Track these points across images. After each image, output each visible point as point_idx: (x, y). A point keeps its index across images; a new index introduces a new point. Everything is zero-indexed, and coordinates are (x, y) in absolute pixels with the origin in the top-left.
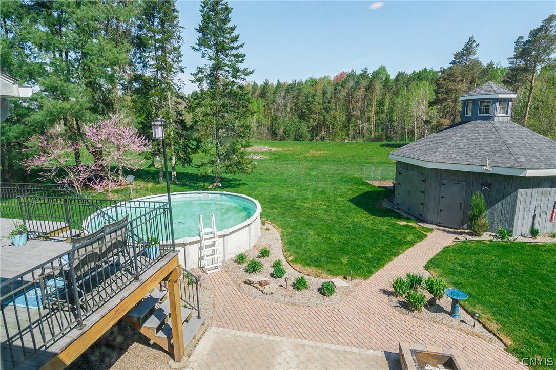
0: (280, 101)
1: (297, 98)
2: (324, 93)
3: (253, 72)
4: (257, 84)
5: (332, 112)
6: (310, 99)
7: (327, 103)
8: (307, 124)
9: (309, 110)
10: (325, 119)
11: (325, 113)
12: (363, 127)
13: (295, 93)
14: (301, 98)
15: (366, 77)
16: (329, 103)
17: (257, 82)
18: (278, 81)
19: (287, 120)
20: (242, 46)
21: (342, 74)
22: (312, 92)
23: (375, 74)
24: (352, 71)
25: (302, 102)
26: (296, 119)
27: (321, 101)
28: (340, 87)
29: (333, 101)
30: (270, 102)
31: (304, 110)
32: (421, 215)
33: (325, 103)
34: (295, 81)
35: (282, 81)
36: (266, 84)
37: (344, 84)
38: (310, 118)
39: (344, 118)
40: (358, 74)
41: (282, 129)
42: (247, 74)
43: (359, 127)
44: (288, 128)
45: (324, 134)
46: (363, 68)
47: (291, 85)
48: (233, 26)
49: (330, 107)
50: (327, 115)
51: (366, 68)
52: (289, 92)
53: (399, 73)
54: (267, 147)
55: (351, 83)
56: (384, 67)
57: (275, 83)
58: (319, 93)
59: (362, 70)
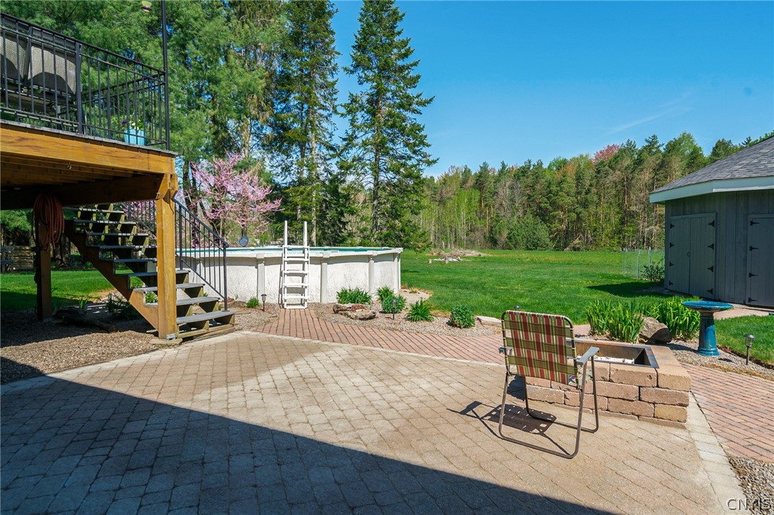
0: (504, 192)
1: (532, 187)
2: (579, 179)
3: (431, 100)
4: (469, 171)
5: (592, 209)
6: (554, 188)
7: (583, 193)
8: (549, 227)
9: (553, 204)
10: (579, 219)
11: (579, 210)
12: (651, 233)
13: (529, 179)
14: (538, 187)
15: (654, 150)
16: (586, 193)
17: (469, 167)
18: (503, 164)
19: (513, 219)
20: (415, 64)
21: (610, 148)
22: (558, 177)
23: (673, 147)
24: (629, 143)
25: (541, 194)
26: (530, 219)
27: (573, 190)
28: (607, 167)
29: (594, 190)
30: (488, 194)
31: (542, 205)
32: (711, 291)
33: (579, 193)
34: (530, 162)
35: (509, 165)
36: (484, 168)
37: (613, 163)
38: (554, 217)
39: (615, 219)
40: (639, 147)
41: (505, 234)
42: (423, 104)
43: (643, 233)
44: (515, 232)
45: (579, 244)
46: (649, 136)
47: (523, 168)
48: (405, 39)
49: (589, 199)
50: (584, 213)
51: (654, 136)
52: (519, 179)
53: (719, 142)
54: (473, 252)
55: (627, 162)
56: (689, 136)
57: (498, 168)
58: (571, 180)
59: (647, 141)
